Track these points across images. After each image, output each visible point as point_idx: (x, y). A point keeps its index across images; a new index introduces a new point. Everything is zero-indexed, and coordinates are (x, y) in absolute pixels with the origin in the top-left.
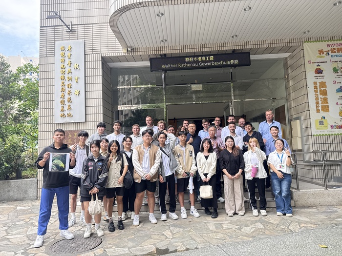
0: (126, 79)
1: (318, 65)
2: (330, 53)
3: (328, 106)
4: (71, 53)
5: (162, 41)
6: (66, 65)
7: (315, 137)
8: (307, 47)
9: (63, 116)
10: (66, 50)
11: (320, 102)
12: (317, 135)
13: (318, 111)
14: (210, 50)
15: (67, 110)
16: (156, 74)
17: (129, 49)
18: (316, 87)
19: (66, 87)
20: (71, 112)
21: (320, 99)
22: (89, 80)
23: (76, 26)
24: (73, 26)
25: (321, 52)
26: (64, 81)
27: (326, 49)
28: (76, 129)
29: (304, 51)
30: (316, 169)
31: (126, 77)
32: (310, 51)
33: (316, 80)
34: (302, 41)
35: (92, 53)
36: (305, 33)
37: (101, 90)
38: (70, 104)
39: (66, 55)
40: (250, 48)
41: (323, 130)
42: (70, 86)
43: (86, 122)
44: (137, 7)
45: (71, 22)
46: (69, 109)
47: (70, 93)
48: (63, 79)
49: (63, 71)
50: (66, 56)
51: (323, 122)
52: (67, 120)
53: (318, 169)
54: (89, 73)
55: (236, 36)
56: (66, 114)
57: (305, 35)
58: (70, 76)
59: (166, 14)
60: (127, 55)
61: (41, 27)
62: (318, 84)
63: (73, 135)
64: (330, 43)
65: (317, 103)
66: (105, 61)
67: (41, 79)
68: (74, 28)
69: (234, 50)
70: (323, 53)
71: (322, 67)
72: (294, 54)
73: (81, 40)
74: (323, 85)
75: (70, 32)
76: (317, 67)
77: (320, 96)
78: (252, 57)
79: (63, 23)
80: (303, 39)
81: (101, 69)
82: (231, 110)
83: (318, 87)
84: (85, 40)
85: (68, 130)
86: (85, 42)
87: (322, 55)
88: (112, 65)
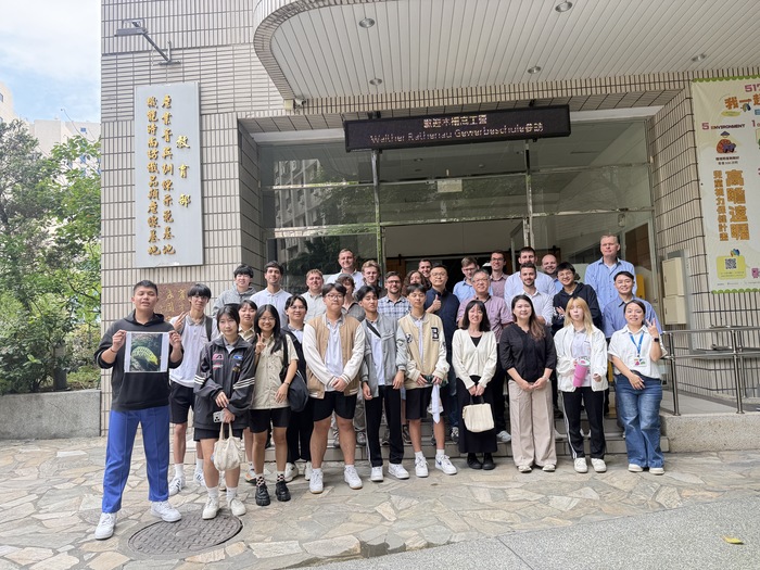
0: (293, 169)
1: (725, 134)
2: (751, 104)
3: (746, 226)
4: (171, 112)
5: (372, 82)
6: (159, 139)
7: (716, 296)
8: (701, 92)
9: (154, 251)
10: (160, 104)
11: (729, 217)
12: (721, 291)
13: (724, 237)
14: (479, 101)
15: (162, 240)
16: (358, 156)
17: (299, 102)
18: (718, 183)
19: (161, 188)
20: (172, 243)
21: (728, 210)
22: (211, 172)
23: (181, 52)
24: (173, 52)
25: (731, 102)
26: (156, 174)
27: (742, 95)
28: (184, 281)
29: (693, 100)
30: (718, 367)
31: (293, 166)
32: (707, 100)
33: (719, 168)
34: (688, 79)
35: (215, 111)
36: (694, 60)
37: (238, 193)
38: (169, 225)
39: (159, 117)
40: (570, 95)
41: (735, 281)
42: (168, 186)
43: (204, 264)
44: (314, 8)
45: (170, 43)
46: (168, 236)
47: (169, 201)
48: (153, 169)
49: (154, 151)
50: (160, 120)
51: (734, 261)
52: (164, 261)
53: (723, 367)
54: (210, 156)
55: (539, 69)
56: (161, 248)
57: (695, 64)
58: (169, 162)
59: (381, 22)
60: (293, 114)
61: (104, 55)
62: (724, 177)
63: (177, 294)
64: (751, 82)
65: (722, 219)
66: (244, 128)
67: (105, 171)
68: (177, 56)
69: (534, 100)
70: (736, 106)
71: (734, 136)
72: (669, 107)
73: (192, 83)
74: (735, 177)
75: (167, 64)
76: (722, 138)
77: (728, 204)
78: (575, 117)
79: (153, 44)
80: (690, 74)
81: (236, 148)
82: (525, 236)
83: (724, 183)
84: (200, 84)
85: (165, 282)
86: (200, 88)
87: (733, 110)
88: (260, 137)
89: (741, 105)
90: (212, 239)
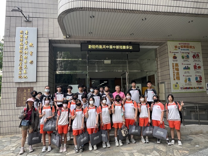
2: (180, 48)
3: (179, 77)
4: (28, 36)
6: (24, 43)
9: (21, 77)
10: (24, 33)
12: (174, 93)
15: (23, 74)
17: (68, 36)
18: (173, 66)
19: (23, 58)
21: (175, 73)
22: (40, 54)
23: (32, 18)
24: (29, 18)
25: (176, 47)
26: (22, 54)
27: (178, 45)
29: (168, 46)
32: (171, 46)
33: (173, 62)
34: (167, 40)
35: (42, 37)
36: (169, 36)
37: (48, 61)
38: (25, 69)
40: (139, 41)
41: (177, 90)
42: (26, 58)
43: (37, 82)
45: (28, 15)
47: (26, 62)
49: (22, 47)
50: (24, 38)
55: (133, 34)
58: (27, 51)
59: (96, 17)
60: (66, 39)
61: (6, 16)
63: (27, 91)
64: (180, 42)
66: (51, 42)
73: (35, 28)
74: (177, 65)
75: (27, 21)
76: (174, 55)
79: (24, 15)
88: (54, 45)
89: (178, 48)
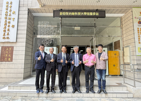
5: (60, 1)
7: (138, 56)
8: (134, 10)
13: (139, 43)
15: (6, 35)
20: (9, 36)
22: (20, 20)
32: (136, 12)
35: (23, 6)
38: (8, 32)
39: (9, 6)
43: (16, 42)
46: (8, 34)
47: (9, 26)
48: (6, 18)
49: (7, 14)
54: (20, 16)
55: (99, 1)
56: (6, 37)
58: (10, 17)
60: (41, 8)
65: (139, 39)
66: (30, 11)
69: (97, 9)
80: (132, 6)
85: (6, 46)
90: (19, 36)
